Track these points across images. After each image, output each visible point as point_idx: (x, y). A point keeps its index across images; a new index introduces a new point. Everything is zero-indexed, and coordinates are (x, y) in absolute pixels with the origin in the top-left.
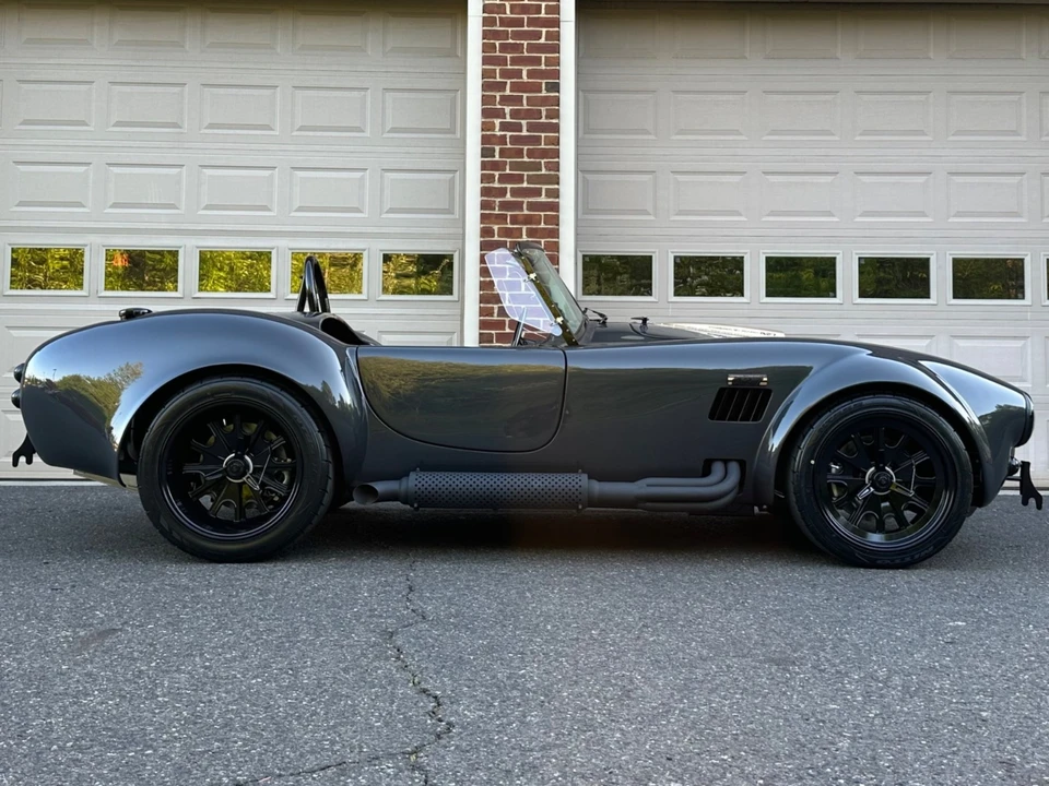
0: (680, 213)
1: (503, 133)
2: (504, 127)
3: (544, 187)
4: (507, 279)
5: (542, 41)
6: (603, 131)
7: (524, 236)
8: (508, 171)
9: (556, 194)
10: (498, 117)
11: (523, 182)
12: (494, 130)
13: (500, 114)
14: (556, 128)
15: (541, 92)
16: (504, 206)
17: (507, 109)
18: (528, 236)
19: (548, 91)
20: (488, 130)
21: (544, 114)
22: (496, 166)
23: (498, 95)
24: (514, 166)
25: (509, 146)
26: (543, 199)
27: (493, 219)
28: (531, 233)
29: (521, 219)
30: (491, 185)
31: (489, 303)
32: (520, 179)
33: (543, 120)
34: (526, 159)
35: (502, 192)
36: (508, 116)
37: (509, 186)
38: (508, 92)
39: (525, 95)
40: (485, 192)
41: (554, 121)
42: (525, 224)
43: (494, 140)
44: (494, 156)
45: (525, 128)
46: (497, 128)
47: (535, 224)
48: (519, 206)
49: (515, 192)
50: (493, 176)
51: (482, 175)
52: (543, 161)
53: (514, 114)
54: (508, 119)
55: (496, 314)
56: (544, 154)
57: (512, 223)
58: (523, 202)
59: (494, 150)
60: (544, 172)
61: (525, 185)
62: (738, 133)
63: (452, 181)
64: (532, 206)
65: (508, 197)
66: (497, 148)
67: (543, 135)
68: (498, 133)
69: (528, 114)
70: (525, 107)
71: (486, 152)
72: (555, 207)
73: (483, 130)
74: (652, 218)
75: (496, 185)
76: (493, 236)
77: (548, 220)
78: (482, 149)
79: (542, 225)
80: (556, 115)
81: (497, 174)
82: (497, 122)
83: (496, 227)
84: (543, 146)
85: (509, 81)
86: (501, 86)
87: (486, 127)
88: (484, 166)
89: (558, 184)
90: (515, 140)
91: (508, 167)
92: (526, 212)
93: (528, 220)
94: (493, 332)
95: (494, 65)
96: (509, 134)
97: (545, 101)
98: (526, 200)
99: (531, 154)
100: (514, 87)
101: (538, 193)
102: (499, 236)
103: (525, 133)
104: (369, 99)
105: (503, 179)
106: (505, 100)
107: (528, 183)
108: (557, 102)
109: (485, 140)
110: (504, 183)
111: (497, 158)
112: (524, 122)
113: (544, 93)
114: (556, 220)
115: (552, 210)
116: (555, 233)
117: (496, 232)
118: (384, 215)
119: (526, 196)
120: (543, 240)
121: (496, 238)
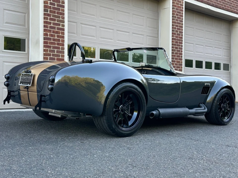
1: (50, 5)
3: (61, 23)
4: (52, 49)
7: (56, 37)
8: (52, 17)
9: (64, 26)
11: (56, 21)
16: (51, 27)
21: (61, 2)
22: (49, 15)
24: (53, 16)
25: (52, 10)
26: (61, 27)
27: (48, 31)
28: (58, 36)
29: (55, 31)
30: (47, 20)
31: (47, 56)
33: (61, 4)
34: (56, 14)
35: (50, 23)
40: (45, 22)
41: (63, 5)
42: (56, 34)
43: (48, 7)
45: (56, 5)
46: (49, 4)
47: (59, 34)
48: (54, 28)
51: (44, 17)
52: (61, 16)
54: (52, 2)
55: (49, 59)
56: (61, 14)
57: (53, 33)
58: (56, 27)
60: (61, 19)
64: (58, 29)
65: (52, 25)
66: (49, 10)
67: (61, 8)
68: (49, 5)
69: (57, 1)
73: (44, 3)
77: (62, 33)
78: (44, 9)
79: (60, 35)
81: (49, 17)
82: (49, 2)
83: (49, 33)
84: (61, 11)
88: (45, 14)
89: (64, 23)
90: (53, 8)
91: (52, 16)
92: (56, 30)
93: (57, 33)
96: (52, 6)
99: (58, 13)
101: (59, 25)
102: (49, 36)
103: (56, 7)
105: (50, 19)
107: (57, 22)
109: (45, 6)
110: (51, 21)
111: (49, 13)
112: (56, 3)
114: (64, 34)
115: (63, 31)
116: (63, 37)
117: (49, 35)
118: (4, 24)
119: (57, 25)
120: (61, 39)
121: (49, 37)
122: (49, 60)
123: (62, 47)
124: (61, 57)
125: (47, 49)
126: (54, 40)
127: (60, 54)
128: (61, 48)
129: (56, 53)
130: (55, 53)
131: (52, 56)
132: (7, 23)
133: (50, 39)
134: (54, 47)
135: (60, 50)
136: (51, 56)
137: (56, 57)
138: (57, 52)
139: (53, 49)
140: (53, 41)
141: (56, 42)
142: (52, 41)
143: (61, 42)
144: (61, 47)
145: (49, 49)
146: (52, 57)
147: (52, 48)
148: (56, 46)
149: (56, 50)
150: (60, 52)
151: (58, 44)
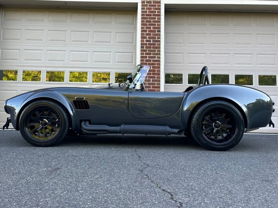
0: (190, 63)
2: (147, 41)
3: (157, 56)
5: (156, 20)
6: (170, 43)
7: (151, 68)
8: (147, 52)
9: (159, 58)
10: (145, 39)
11: (151, 55)
12: (144, 42)
13: (146, 38)
14: (159, 41)
15: (156, 32)
16: (146, 61)
17: (147, 37)
19: (157, 32)
20: (143, 42)
21: (157, 38)
22: (144, 51)
23: (145, 33)
24: (149, 51)
25: (148, 46)
26: (156, 59)
28: (153, 67)
29: (151, 64)
30: (143, 55)
32: (150, 54)
33: (156, 39)
34: (152, 49)
35: (146, 57)
36: (148, 38)
37: (148, 56)
38: (148, 32)
39: (152, 33)
40: (142, 57)
41: (159, 40)
42: (152, 65)
43: (144, 44)
44: (144, 48)
45: (152, 41)
46: (145, 41)
48: (150, 61)
49: (149, 57)
50: (144, 53)
51: (141, 53)
52: (156, 50)
53: (149, 38)
54: (148, 39)
56: (157, 48)
59: (144, 47)
60: (156, 52)
61: (152, 55)
62: (204, 43)
63: (133, 55)
64: (153, 61)
65: (148, 58)
66: (145, 46)
67: (156, 43)
68: (145, 43)
69: (153, 38)
70: (152, 36)
71: (142, 47)
72: (159, 61)
73: (141, 42)
74: (183, 64)
75: (145, 55)
77: (158, 64)
78: (141, 46)
79: (156, 66)
80: (159, 38)
81: (145, 53)
82: (145, 40)
84: (156, 46)
85: (148, 30)
86: (146, 31)
87: (142, 41)
88: (141, 51)
89: (160, 55)
90: (149, 44)
91: (147, 51)
92: (152, 62)
95: (144, 26)
96: (148, 43)
97: (157, 35)
98: (152, 59)
100: (149, 31)
101: (155, 57)
103: (152, 42)
104: (112, 34)
105: (146, 54)
106: (147, 34)
107: (153, 55)
108: (160, 35)
109: (142, 44)
112: (152, 40)
113: (157, 33)
114: (159, 64)
115: (158, 62)
116: (159, 68)
118: (116, 63)
119: (152, 58)
120: (156, 69)
127: (156, 83)
128: (156, 77)
129: (151, 82)
130: (150, 82)
132: (117, 62)
135: (156, 79)
138: (153, 81)
141: (151, 73)
143: (156, 72)
144: (156, 76)
148: (152, 75)
149: (151, 79)
150: (156, 81)
151: (153, 74)
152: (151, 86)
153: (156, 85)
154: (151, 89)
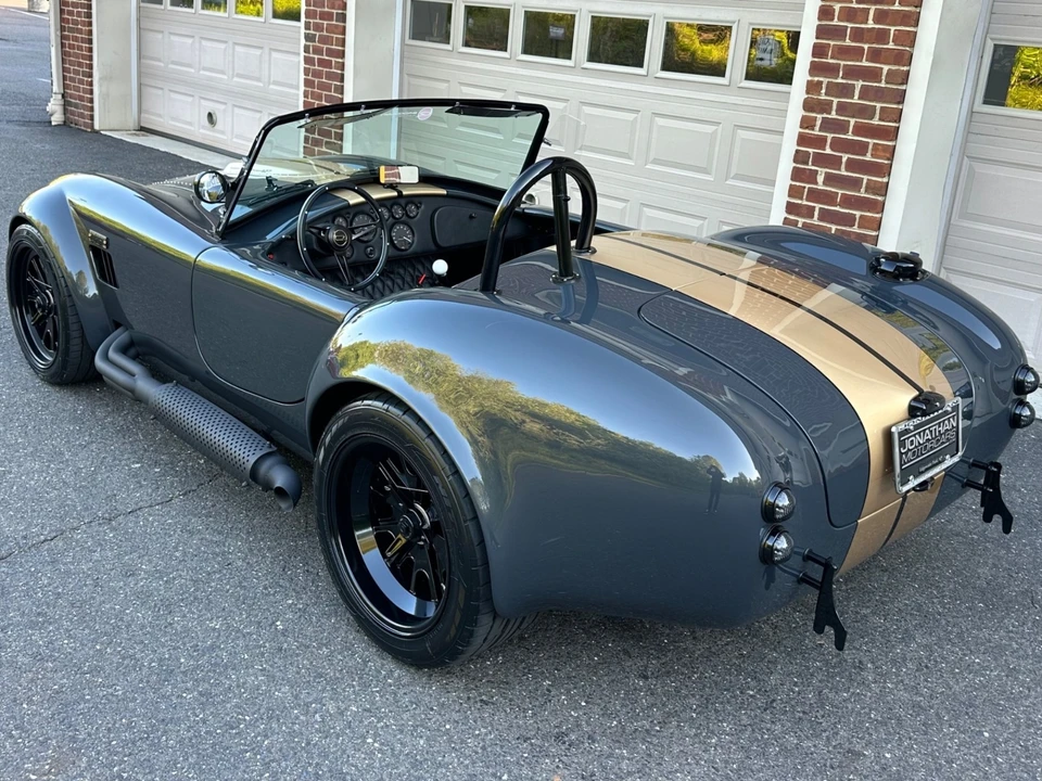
4: (840, 81)
7: (870, 21)
18: (876, 21)
28: (881, 17)
31: (814, 112)
55: (817, 128)
76: (832, 20)
83: (837, 7)
94: (811, 150)
102: (839, 20)
116: (913, 19)
117: (837, 14)
120: (893, 29)
121: (835, 22)
122: (820, 130)
123: (894, 68)
124: (880, 119)
125: (816, 79)
126: (858, 35)
127: (879, 105)
128: (885, 72)
129: (856, 100)
130: (852, 98)
131: (834, 112)
133: (838, 33)
134: (852, 73)
135: (883, 85)
136: (830, 114)
137: (853, 117)
138: (864, 93)
139: (844, 81)
140: (852, 41)
141: (866, 46)
142: (848, 42)
143: (891, 46)
144: (886, 68)
145: (825, 81)
146: (834, 115)
147: (841, 75)
148: (865, 63)
149: (859, 84)
150: (879, 95)
151: (875, 55)
152: (852, 121)
153: (876, 122)
154: (850, 136)
